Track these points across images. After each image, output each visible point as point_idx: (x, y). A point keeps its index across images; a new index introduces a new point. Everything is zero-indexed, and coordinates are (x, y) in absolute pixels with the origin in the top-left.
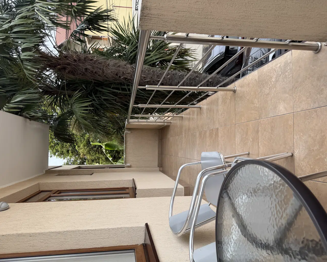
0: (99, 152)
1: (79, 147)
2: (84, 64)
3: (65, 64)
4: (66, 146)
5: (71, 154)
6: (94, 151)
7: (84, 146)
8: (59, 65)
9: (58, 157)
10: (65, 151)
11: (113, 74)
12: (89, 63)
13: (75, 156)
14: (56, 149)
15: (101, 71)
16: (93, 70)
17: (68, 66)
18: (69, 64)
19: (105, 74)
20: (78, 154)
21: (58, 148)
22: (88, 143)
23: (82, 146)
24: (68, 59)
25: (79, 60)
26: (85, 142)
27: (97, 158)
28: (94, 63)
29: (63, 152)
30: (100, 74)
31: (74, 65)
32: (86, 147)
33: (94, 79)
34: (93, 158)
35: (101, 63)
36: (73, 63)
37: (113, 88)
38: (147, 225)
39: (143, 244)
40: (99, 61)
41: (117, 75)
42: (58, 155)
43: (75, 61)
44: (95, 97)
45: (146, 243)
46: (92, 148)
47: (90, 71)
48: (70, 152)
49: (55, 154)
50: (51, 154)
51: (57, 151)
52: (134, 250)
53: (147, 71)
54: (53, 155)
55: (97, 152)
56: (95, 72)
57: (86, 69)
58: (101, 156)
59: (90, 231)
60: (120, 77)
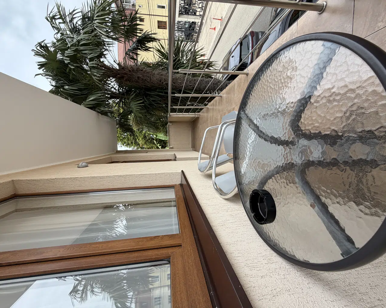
0: (152, 143)
1: (139, 140)
2: (136, 73)
3: (123, 74)
4: (130, 139)
5: (134, 145)
6: (149, 142)
7: (142, 139)
8: (119, 74)
9: (126, 147)
10: (130, 143)
11: (158, 81)
12: (140, 72)
13: (137, 146)
14: (124, 141)
15: (149, 79)
16: (143, 78)
17: (125, 75)
18: (126, 74)
19: (152, 81)
20: (139, 145)
21: (125, 141)
22: (145, 137)
23: (140, 139)
24: (124, 70)
25: (133, 70)
26: (142, 136)
27: (151, 147)
28: (144, 73)
29: (129, 143)
30: (149, 81)
31: (130, 74)
32: (143, 140)
33: (144, 86)
34: (149, 147)
35: (149, 73)
36: (129, 73)
37: (158, 92)
38: (182, 171)
39: (180, 184)
40: (147, 71)
41: (160, 81)
42: (126, 146)
43: (130, 71)
44: (146, 99)
45: (182, 183)
46: (147, 140)
47: (141, 79)
48: (133, 143)
49: (123, 145)
50: (121, 145)
51: (125, 143)
52: (174, 187)
53: (182, 78)
54: (122, 145)
55: (151, 143)
56: (145, 80)
57: (138, 77)
58: (154, 146)
59: (142, 175)
60: (163, 83)
